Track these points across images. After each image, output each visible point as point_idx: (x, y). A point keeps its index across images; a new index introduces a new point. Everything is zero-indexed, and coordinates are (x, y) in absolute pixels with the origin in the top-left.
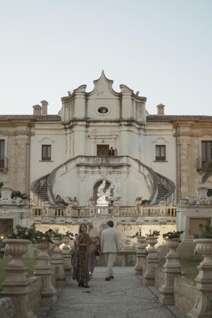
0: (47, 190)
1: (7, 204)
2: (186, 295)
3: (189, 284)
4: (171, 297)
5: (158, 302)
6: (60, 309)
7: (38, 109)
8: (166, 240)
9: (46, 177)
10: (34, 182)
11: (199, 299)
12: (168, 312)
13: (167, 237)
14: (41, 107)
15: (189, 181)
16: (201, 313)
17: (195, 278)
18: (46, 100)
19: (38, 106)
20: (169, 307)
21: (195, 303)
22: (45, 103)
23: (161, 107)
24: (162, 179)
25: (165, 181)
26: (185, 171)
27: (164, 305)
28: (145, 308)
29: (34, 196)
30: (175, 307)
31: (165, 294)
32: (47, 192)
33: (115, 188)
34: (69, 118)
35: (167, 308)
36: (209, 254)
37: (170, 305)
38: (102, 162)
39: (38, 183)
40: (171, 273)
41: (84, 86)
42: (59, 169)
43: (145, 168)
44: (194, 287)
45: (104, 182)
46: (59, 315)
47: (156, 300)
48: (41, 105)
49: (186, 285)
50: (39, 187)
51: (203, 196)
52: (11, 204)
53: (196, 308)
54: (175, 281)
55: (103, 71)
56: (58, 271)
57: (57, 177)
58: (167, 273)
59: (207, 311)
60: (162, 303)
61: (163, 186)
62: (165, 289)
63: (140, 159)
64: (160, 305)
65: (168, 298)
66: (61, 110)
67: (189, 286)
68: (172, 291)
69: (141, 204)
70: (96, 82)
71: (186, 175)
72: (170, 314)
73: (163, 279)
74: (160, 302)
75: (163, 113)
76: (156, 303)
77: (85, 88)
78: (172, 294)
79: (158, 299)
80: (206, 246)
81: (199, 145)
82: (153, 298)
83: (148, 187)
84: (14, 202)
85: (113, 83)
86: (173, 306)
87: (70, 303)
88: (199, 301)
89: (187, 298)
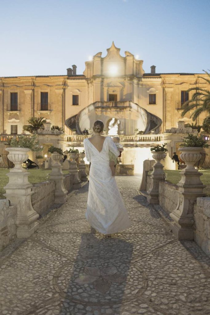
0: (75, 125)
1: (49, 133)
2: (168, 197)
3: (172, 188)
4: (157, 198)
5: (146, 202)
6: (68, 206)
7: (70, 71)
8: (153, 152)
9: (75, 116)
10: (67, 120)
11: (181, 202)
12: (154, 210)
13: (154, 151)
14: (72, 69)
15: (172, 118)
16: (182, 214)
17: (178, 183)
18: (75, 65)
19: (70, 69)
20: (154, 206)
21: (177, 205)
22: (74, 67)
23: (153, 68)
24: (153, 117)
25: (155, 118)
26: (169, 111)
27: (150, 204)
28: (135, 206)
29: (67, 129)
30: (159, 206)
31: (152, 195)
32: (76, 126)
33: (121, 123)
34: (90, 75)
35: (153, 206)
36: (192, 162)
37: (155, 204)
38: (112, 105)
39: (70, 121)
40: (156, 179)
41: (101, 53)
42: (83, 111)
43: (141, 109)
44: (176, 191)
45: (113, 119)
46: (65, 211)
47: (145, 200)
48: (72, 68)
49: (169, 189)
50: (71, 123)
51: (181, 127)
52: (51, 133)
53: (178, 209)
54: (160, 185)
55: (113, 42)
56: (74, 178)
57: (82, 116)
58: (153, 178)
59: (188, 214)
60: (149, 203)
61: (154, 121)
62: (152, 191)
63: (138, 103)
64: (148, 204)
65: (154, 199)
66: (85, 70)
67: (172, 190)
68: (158, 193)
69: (139, 134)
70: (108, 50)
71: (170, 114)
72: (155, 212)
73: (151, 184)
74: (148, 202)
75: (155, 72)
76: (144, 202)
77: (101, 54)
78: (157, 196)
79: (146, 199)
80: (189, 154)
81: (179, 93)
82: (143, 198)
83: (144, 122)
84: (53, 132)
85: (120, 50)
86: (158, 205)
87: (78, 202)
88: (181, 203)
89: (170, 200)
